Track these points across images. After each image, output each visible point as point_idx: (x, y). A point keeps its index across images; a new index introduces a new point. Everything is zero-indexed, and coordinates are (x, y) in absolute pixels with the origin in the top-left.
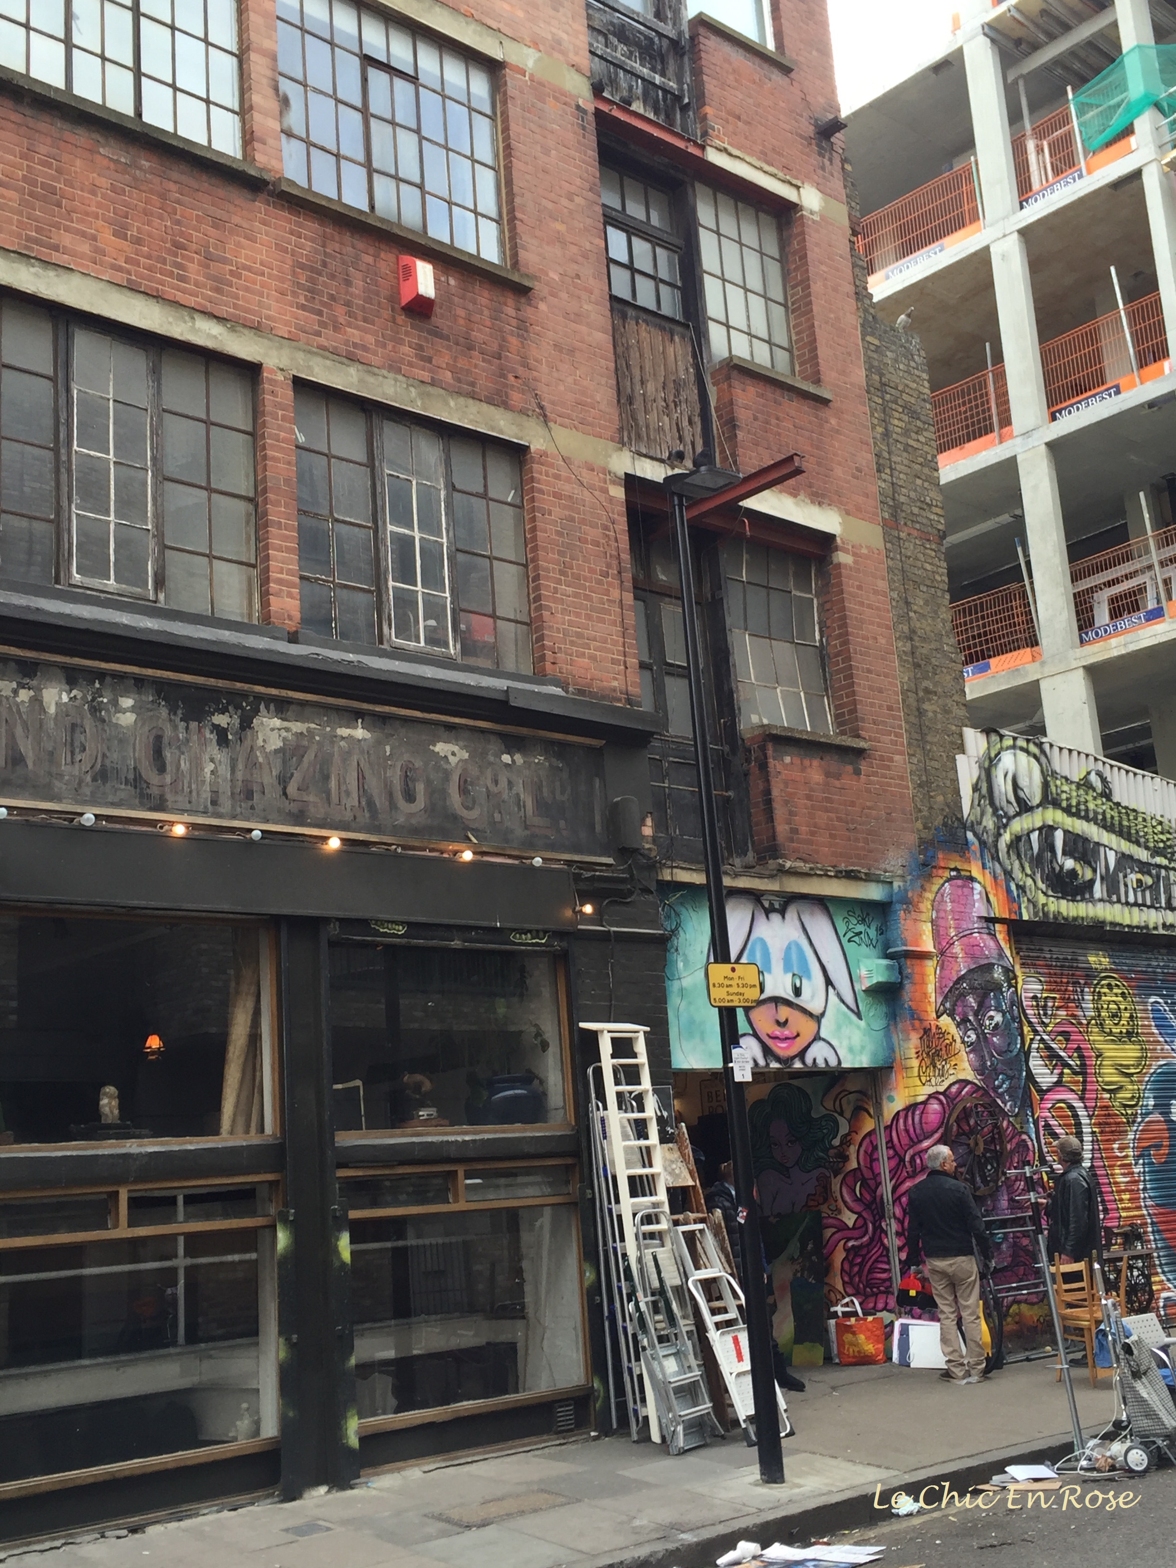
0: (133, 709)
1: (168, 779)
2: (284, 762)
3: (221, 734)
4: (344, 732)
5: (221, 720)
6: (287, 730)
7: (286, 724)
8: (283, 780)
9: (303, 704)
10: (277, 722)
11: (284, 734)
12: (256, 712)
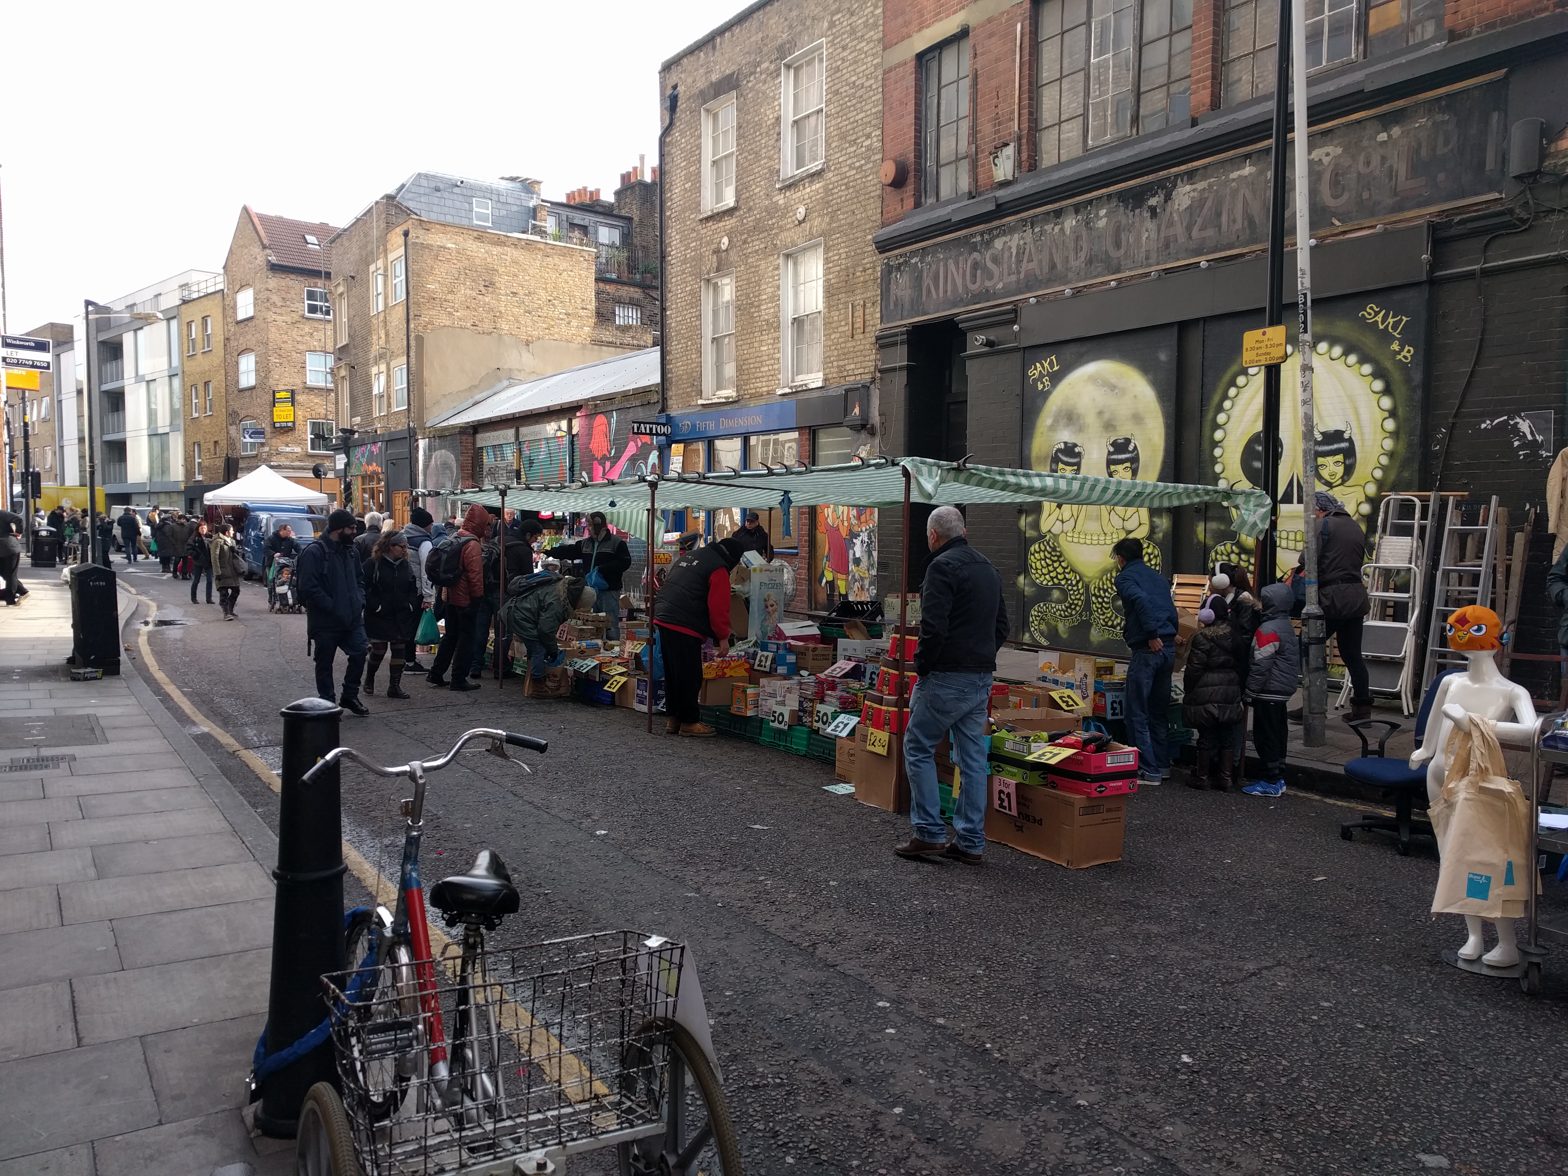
0: (1106, 215)
1: (1122, 251)
2: (1191, 215)
3: (1153, 211)
4: (1234, 175)
5: (1153, 202)
6: (1194, 190)
7: (1194, 187)
8: (1189, 228)
9: (1205, 167)
10: (1188, 188)
11: (1192, 194)
12: (1175, 186)
